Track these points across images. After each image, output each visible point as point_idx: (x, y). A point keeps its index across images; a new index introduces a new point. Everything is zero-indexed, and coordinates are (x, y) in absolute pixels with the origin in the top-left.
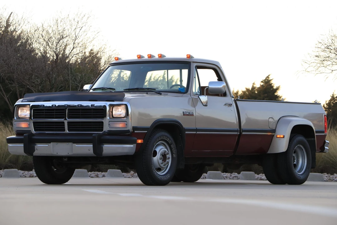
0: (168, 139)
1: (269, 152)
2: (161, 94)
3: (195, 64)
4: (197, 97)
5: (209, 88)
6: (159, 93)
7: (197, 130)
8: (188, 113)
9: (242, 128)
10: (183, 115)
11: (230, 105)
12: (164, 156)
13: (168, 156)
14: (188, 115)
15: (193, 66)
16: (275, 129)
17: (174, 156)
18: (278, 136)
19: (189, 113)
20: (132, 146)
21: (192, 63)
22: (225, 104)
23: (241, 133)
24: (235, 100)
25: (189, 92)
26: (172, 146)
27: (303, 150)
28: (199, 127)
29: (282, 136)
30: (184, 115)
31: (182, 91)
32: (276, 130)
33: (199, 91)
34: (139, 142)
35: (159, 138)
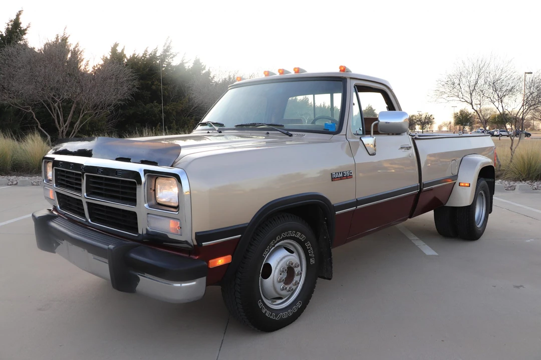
0: (300, 234)
1: (447, 205)
2: (291, 135)
3: (355, 82)
4: (359, 140)
5: (380, 123)
6: (287, 134)
7: (358, 202)
8: (341, 175)
9: (422, 182)
10: (332, 181)
11: (408, 148)
12: (290, 272)
13: (297, 270)
14: (341, 178)
15: (351, 84)
16: (457, 174)
17: (312, 261)
18: (462, 184)
19: (343, 174)
20: (194, 283)
21: (348, 80)
22: (401, 148)
23: (420, 190)
24: (413, 138)
25: (343, 132)
26: (308, 244)
27: (482, 196)
28: (361, 195)
29: (466, 185)
30: (333, 179)
31: (331, 130)
32: (459, 175)
33: (361, 129)
34: (220, 261)
35: (277, 238)
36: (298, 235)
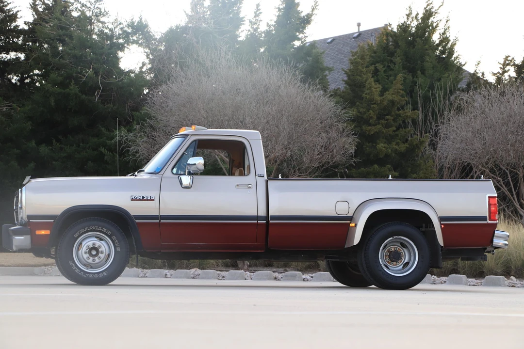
0: (105, 229)
1: (346, 247)
3: (195, 138)
7: (161, 218)
8: (141, 198)
9: (270, 215)
11: (248, 186)
14: (141, 200)
15: (189, 140)
16: (352, 215)
17: (118, 249)
18: (351, 225)
19: (143, 197)
20: (23, 238)
21: (189, 137)
22: (238, 185)
23: (268, 222)
25: (162, 172)
26: (114, 238)
32: (354, 216)
34: (43, 232)
35: (86, 229)
36: (105, 230)
